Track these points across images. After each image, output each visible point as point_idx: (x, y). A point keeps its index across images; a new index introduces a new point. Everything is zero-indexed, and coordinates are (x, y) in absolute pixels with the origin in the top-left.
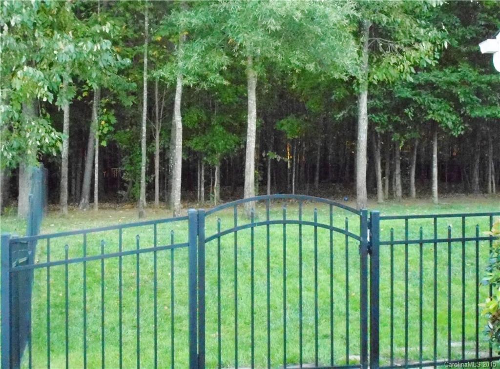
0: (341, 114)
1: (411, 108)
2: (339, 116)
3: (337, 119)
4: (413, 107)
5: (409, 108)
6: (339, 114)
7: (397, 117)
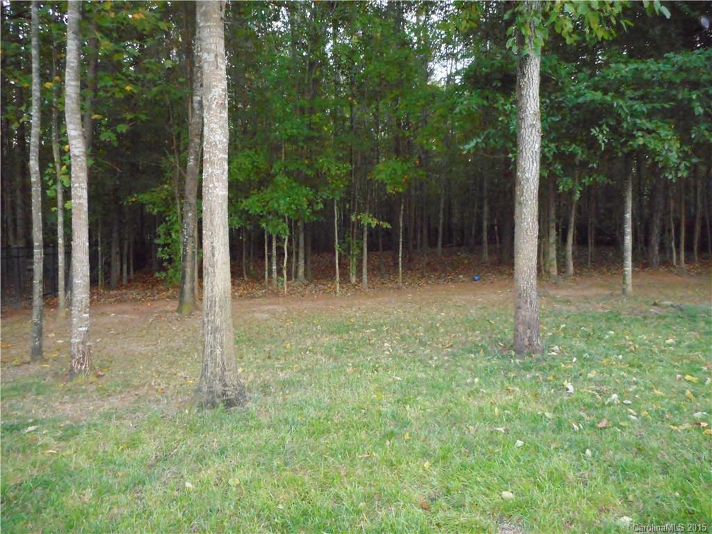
0: (472, 144)
1: (604, 126)
2: (467, 147)
3: (465, 152)
4: (608, 125)
5: (600, 126)
6: (467, 143)
7: (574, 146)
